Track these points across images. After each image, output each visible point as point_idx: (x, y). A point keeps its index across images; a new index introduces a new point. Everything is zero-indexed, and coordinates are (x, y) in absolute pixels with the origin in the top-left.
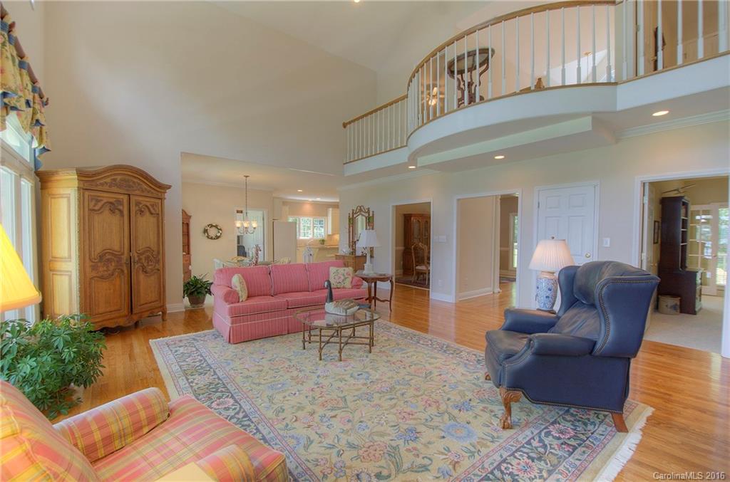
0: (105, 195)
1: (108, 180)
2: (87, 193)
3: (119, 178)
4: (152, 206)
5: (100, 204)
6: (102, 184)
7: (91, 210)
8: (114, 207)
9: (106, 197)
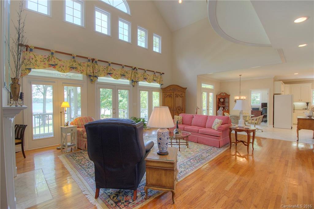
0: (168, 93)
1: (169, 89)
2: (164, 93)
3: (171, 88)
4: (181, 94)
5: (167, 95)
6: (167, 91)
7: (164, 97)
8: (170, 96)
9: (168, 94)
